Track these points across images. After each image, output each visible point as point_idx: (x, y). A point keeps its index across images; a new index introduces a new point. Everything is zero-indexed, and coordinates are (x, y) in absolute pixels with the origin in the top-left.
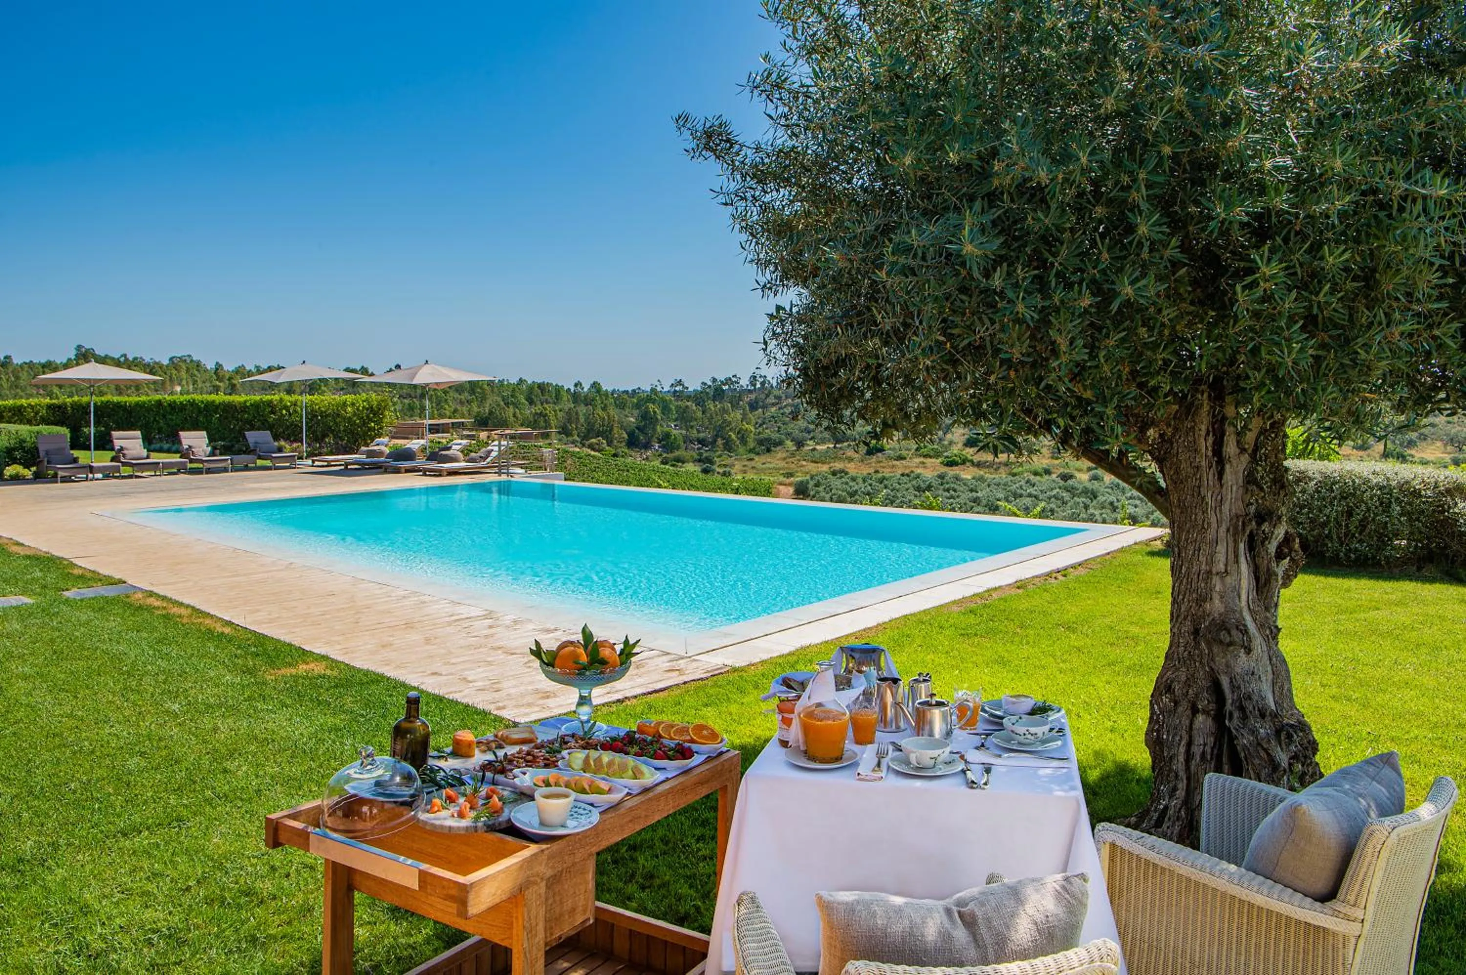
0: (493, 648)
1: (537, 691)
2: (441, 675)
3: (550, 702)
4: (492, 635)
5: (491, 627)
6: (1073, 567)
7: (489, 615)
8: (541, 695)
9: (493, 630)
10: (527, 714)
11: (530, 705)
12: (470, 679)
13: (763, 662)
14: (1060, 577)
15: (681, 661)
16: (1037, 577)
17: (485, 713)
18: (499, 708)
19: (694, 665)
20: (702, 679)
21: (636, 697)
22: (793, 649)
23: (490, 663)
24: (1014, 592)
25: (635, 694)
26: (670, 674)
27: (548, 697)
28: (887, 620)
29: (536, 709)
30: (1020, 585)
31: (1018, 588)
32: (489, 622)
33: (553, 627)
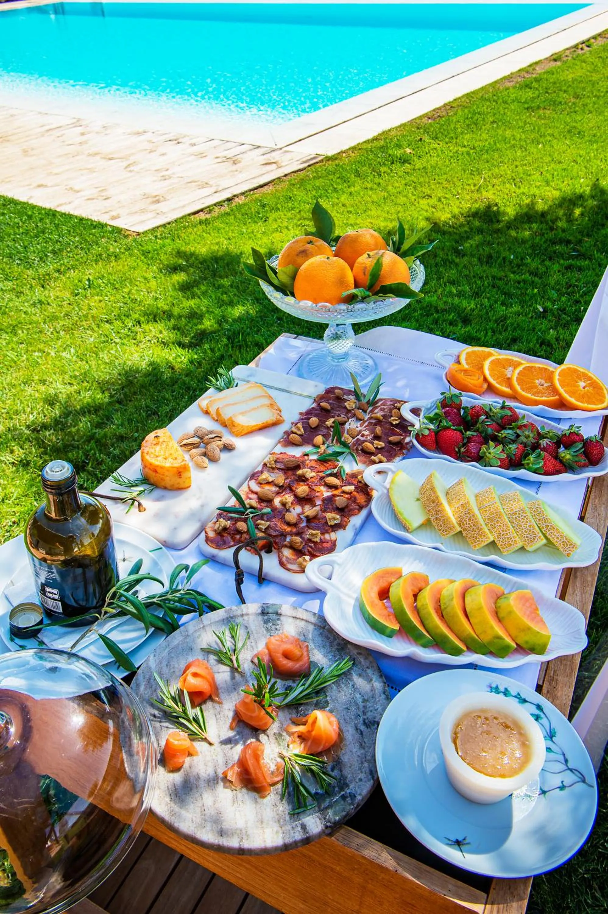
0: (89, 155)
1: (146, 196)
2: (46, 186)
3: (161, 207)
4: (86, 142)
5: (83, 134)
6: (594, 38)
7: (78, 123)
8: (150, 200)
9: (84, 138)
10: (142, 222)
11: (143, 211)
12: (77, 188)
13: (353, 149)
14: (586, 49)
15: (273, 154)
16: (567, 49)
17: (101, 226)
18: (114, 218)
19: (288, 156)
20: (300, 170)
21: (243, 194)
22: (375, 134)
23: (91, 171)
24: (553, 64)
25: (242, 190)
26: (269, 167)
27: (158, 201)
28: (451, 100)
29: (150, 215)
30: (555, 58)
31: (555, 60)
32: (79, 130)
33: (141, 130)
